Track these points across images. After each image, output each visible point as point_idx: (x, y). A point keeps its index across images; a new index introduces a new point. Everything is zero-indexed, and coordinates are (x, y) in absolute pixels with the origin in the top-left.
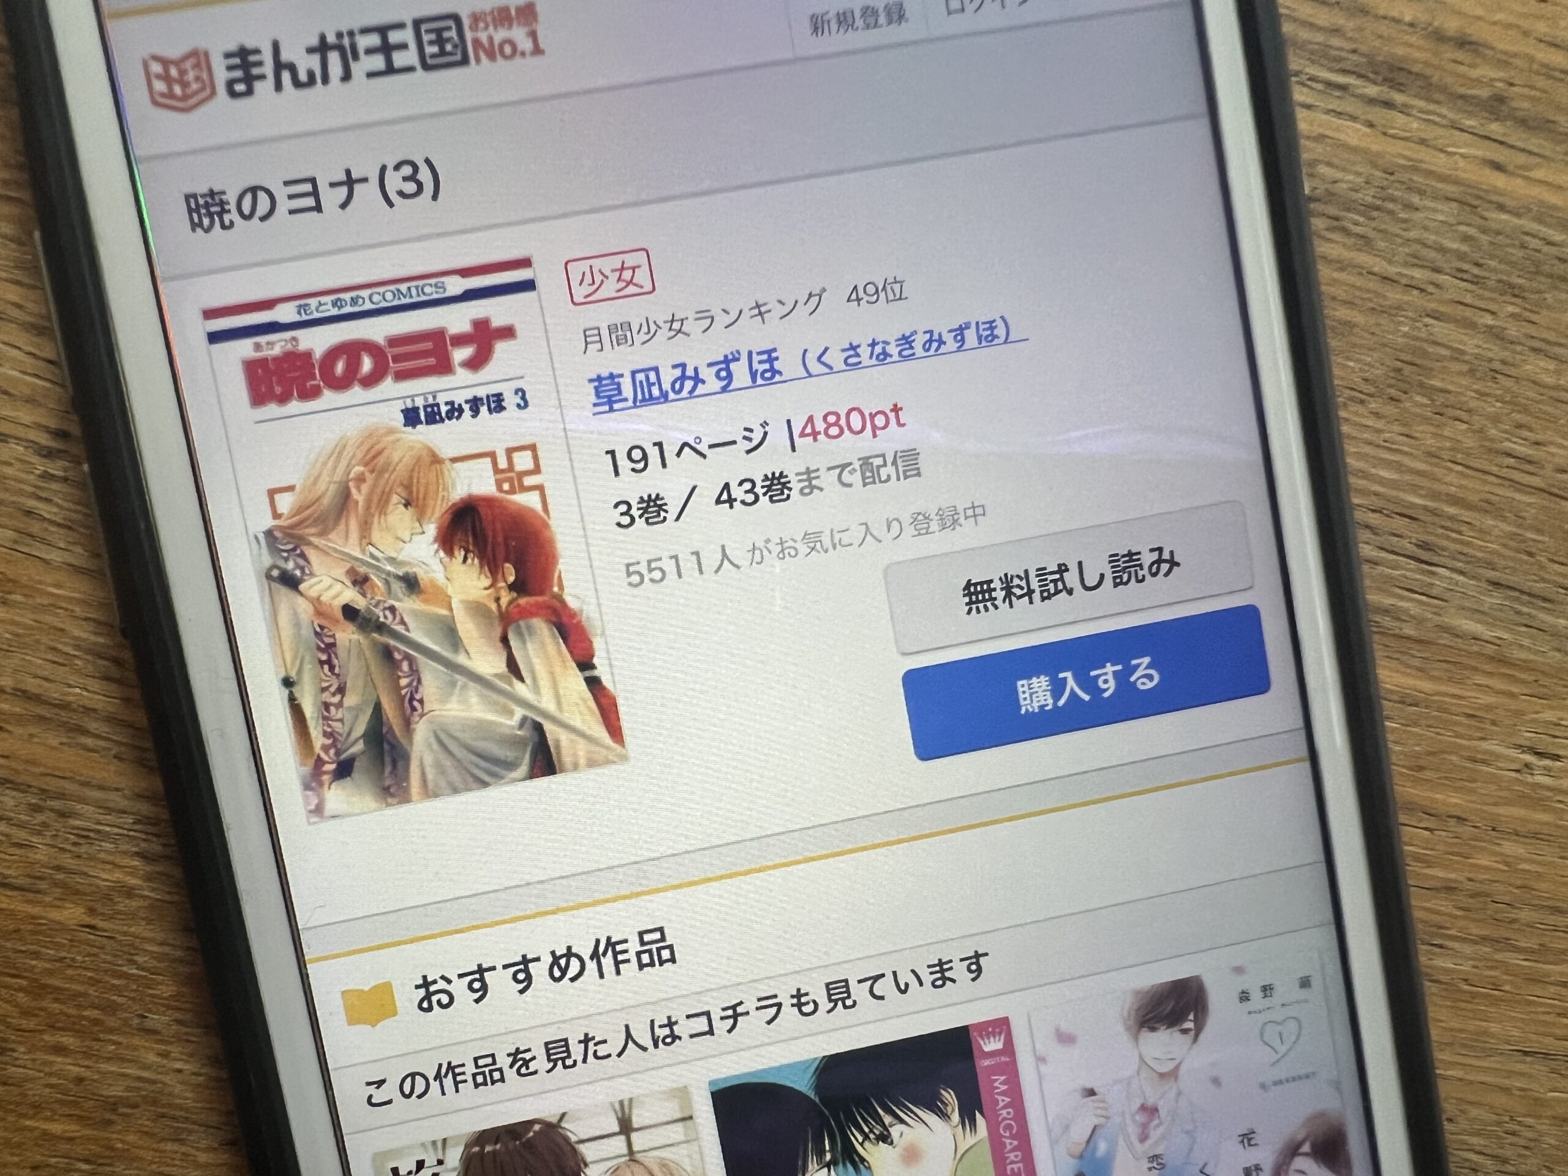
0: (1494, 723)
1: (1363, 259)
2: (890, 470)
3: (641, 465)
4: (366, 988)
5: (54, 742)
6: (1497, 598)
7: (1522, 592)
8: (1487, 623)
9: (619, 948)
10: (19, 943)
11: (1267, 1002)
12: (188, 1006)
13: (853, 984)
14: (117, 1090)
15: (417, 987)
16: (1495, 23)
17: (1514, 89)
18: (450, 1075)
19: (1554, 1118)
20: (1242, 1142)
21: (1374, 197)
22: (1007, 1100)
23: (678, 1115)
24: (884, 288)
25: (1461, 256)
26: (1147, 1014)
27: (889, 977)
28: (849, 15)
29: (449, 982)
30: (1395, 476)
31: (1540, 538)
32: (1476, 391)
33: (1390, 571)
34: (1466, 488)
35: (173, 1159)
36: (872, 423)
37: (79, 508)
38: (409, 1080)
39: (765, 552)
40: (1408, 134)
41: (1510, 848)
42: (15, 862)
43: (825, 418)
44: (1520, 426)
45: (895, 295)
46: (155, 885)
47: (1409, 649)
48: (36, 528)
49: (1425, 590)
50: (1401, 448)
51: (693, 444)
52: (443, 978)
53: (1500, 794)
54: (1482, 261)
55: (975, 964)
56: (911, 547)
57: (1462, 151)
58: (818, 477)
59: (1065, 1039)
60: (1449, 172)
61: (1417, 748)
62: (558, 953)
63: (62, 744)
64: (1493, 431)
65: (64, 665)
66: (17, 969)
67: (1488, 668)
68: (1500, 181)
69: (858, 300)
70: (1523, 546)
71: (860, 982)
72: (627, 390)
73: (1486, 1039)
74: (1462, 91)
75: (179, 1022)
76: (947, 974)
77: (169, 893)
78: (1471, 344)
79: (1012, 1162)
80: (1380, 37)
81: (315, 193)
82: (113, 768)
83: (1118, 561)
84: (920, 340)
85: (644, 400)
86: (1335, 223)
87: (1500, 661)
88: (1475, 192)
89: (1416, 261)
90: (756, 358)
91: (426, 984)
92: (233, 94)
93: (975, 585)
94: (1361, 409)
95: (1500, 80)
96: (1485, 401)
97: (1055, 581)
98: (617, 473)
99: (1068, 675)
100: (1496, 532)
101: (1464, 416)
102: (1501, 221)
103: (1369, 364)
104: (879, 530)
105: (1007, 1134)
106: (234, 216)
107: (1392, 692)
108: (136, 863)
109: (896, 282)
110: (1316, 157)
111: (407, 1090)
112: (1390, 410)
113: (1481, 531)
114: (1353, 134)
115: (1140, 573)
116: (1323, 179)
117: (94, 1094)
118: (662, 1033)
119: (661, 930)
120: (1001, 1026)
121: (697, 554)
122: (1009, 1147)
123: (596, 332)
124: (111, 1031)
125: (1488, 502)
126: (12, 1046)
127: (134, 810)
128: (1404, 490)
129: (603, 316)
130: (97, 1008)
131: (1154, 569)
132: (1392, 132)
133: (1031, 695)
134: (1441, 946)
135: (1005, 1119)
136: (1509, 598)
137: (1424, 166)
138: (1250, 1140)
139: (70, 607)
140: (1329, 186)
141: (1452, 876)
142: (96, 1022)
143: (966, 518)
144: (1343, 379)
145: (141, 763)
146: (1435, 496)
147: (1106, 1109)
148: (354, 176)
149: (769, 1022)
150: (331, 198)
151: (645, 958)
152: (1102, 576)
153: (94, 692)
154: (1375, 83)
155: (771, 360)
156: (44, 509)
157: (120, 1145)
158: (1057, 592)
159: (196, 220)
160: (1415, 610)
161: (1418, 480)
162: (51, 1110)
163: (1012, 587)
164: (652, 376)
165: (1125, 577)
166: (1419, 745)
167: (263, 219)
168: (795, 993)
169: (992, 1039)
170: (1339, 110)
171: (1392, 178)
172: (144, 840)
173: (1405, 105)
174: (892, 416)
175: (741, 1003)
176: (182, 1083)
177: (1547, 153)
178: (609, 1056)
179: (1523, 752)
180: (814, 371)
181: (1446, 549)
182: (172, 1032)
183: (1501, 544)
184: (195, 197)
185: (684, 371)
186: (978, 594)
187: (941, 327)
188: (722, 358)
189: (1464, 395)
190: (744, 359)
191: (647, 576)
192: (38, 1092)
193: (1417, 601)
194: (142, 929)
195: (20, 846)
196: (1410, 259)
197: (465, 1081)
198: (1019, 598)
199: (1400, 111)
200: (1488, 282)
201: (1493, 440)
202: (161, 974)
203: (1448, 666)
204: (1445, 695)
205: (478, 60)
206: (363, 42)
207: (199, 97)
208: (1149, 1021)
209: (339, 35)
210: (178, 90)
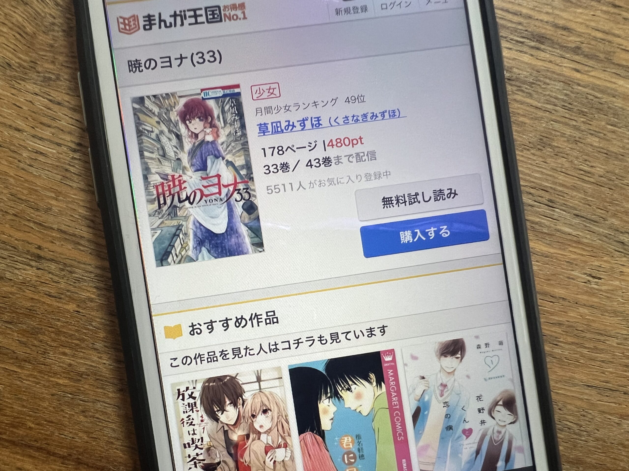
0: (576, 265)
1: (528, 100)
4: (172, 326)
5: (70, 247)
6: (577, 220)
7: (587, 219)
8: (574, 229)
9: (259, 317)
10: (53, 316)
11: (488, 349)
12: (110, 341)
13: (340, 335)
14: (83, 369)
15: (190, 327)
16: (577, 22)
17: (584, 45)
18: (199, 358)
19: (599, 411)
20: (477, 399)
21: (533, 80)
22: (393, 378)
23: (277, 377)
24: (358, 98)
25: (564, 101)
26: (444, 351)
27: (352, 333)
28: (349, 10)
29: (201, 325)
30: (541, 176)
31: (593, 200)
32: (569, 147)
33: (538, 209)
34: (565, 181)
37: (84, 169)
38: (185, 359)
39: (314, 184)
40: (545, 59)
41: (582, 310)
42: (54, 288)
43: (336, 140)
44: (586, 160)
45: (361, 100)
46: (100, 298)
48: (68, 175)
49: (551, 216)
50: (542, 166)
51: (291, 147)
52: (198, 324)
53: (579, 290)
54: (572, 103)
55: (383, 329)
56: (365, 185)
57: (565, 65)
59: (414, 358)
60: (560, 72)
61: (548, 273)
62: (238, 318)
63: (73, 248)
64: (576, 162)
65: (75, 222)
66: (52, 325)
67: (574, 245)
68: (578, 75)
69: (349, 102)
70: (587, 202)
71: (342, 333)
72: (270, 129)
73: (574, 380)
74: (565, 45)
75: (105, 346)
76: (373, 333)
77: (105, 301)
78: (568, 131)
79: (394, 401)
80: (535, 26)
81: (170, 61)
82: (89, 257)
83: (436, 192)
84: (369, 115)
85: (275, 132)
86: (519, 88)
88: (570, 79)
89: (548, 102)
90: (313, 120)
91: (193, 326)
92: (145, 29)
93: (386, 198)
94: (528, 152)
95: (578, 42)
96: (573, 151)
97: (414, 198)
98: (265, 156)
100: (577, 197)
101: (566, 156)
102: (578, 90)
103: (531, 137)
104: (353, 178)
105: (393, 391)
106: (143, 68)
107: (539, 252)
108: (94, 290)
109: (362, 96)
110: (512, 66)
111: (184, 362)
112: (538, 153)
113: (572, 196)
114: (526, 58)
115: (444, 197)
116: (515, 73)
117: (75, 370)
118: (272, 347)
119: (274, 312)
120: (391, 352)
121: (291, 184)
122: (393, 396)
123: (260, 109)
124: (82, 348)
125: (575, 187)
126: (48, 352)
127: (95, 272)
128: (544, 181)
129: (263, 104)
130: (78, 340)
131: (449, 196)
132: (540, 58)
133: (405, 237)
134: (556, 345)
135: (392, 385)
136: (581, 220)
137: (551, 70)
138: (480, 399)
139: (79, 202)
140: (517, 76)
141: (561, 319)
142: (77, 345)
143: (384, 175)
144: (521, 141)
145: (99, 256)
146: (555, 183)
147: (428, 384)
148: (183, 56)
149: (310, 346)
150: (175, 63)
151: (268, 321)
152: (430, 197)
154: (534, 41)
155: (319, 121)
156: (72, 169)
157: (82, 389)
158: (415, 202)
159: (131, 69)
160: (547, 223)
161: (549, 178)
162: (60, 375)
163: (399, 200)
164: (279, 125)
165: (439, 198)
166: (548, 271)
167: (153, 69)
168: (319, 336)
169: (388, 356)
170: (521, 50)
171: (539, 73)
172: (98, 282)
173: (545, 49)
174: (359, 140)
175: (300, 339)
176: (105, 368)
177: (596, 67)
178: (254, 354)
179: (587, 276)
180: (333, 124)
181: (558, 202)
182: (103, 350)
183: (579, 201)
184: (131, 61)
185: (289, 123)
186: (387, 202)
187: (377, 111)
188: (302, 119)
189: (565, 149)
190: (310, 119)
191: (274, 191)
192: (56, 368)
193: (548, 220)
194: (95, 313)
195: (56, 282)
196: (545, 101)
197: (204, 360)
198: (401, 203)
199: (543, 51)
200: (574, 110)
201: (576, 165)
202: (100, 329)
203: (559, 244)
204: (559, 254)
205: (225, 21)
206: (188, 14)
207: (135, 30)
208: (444, 353)
209: (181, 12)
210: (127, 27)
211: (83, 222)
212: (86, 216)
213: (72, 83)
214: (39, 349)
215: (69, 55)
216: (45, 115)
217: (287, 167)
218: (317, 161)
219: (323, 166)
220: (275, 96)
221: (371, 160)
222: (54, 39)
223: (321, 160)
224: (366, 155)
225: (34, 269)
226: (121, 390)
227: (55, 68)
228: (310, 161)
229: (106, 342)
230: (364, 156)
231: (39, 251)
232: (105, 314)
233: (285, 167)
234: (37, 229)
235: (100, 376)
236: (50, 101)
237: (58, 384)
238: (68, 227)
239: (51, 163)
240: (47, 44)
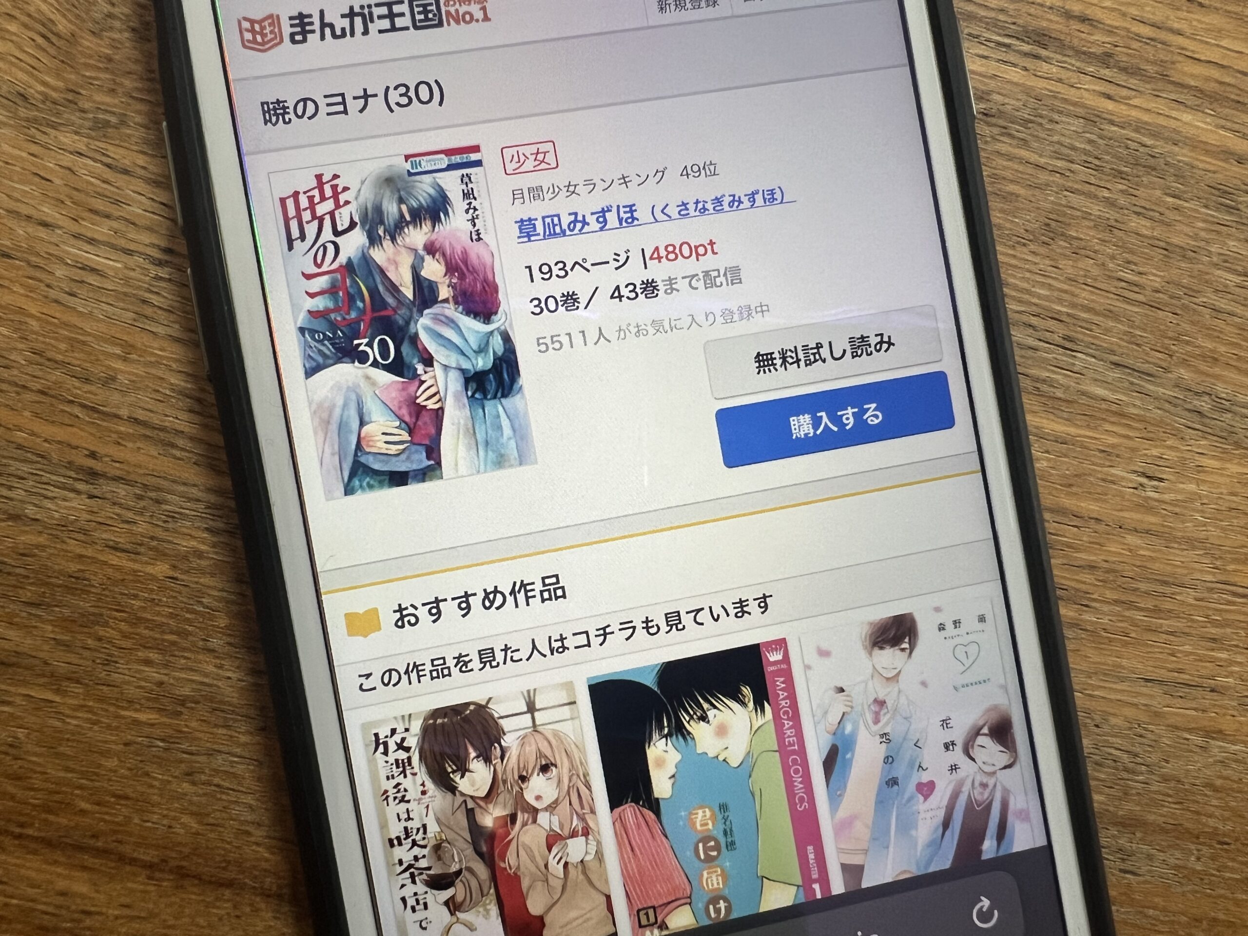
0: (1118, 456)
1: (1023, 153)
3: (549, 275)
4: (361, 612)
6: (1116, 373)
7: (1134, 370)
8: (1113, 390)
9: (528, 588)
11: (957, 632)
12: (238, 633)
13: (683, 614)
15: (395, 611)
17: (1120, 49)
18: (415, 671)
20: (943, 725)
21: (1030, 115)
22: (786, 694)
23: (566, 702)
24: (704, 167)
25: (1086, 153)
26: (878, 638)
27: (707, 611)
29: (416, 608)
33: (1043, 354)
36: (696, 252)
37: (177, 299)
39: (627, 332)
41: (1131, 540)
42: (124, 533)
43: (666, 247)
44: (1129, 262)
45: (711, 172)
46: (218, 551)
47: (1060, 405)
48: (148, 311)
49: (1069, 367)
50: (1051, 274)
51: (581, 262)
52: (412, 606)
53: (1123, 503)
54: (1100, 156)
55: (763, 602)
56: (722, 331)
57: (1085, 87)
59: (824, 653)
60: (1077, 100)
61: (1067, 472)
62: (488, 591)
63: (159, 454)
65: (163, 402)
67: (1114, 419)
68: (1110, 106)
69: (688, 174)
70: (1134, 339)
71: (687, 613)
72: (540, 229)
74: (1085, 49)
75: (231, 644)
76: (745, 609)
77: (227, 556)
78: (1096, 209)
79: (789, 736)
80: (1031, 15)
82: (192, 471)
83: (855, 341)
84: (727, 200)
85: (550, 234)
86: (1004, 131)
88: (1096, 112)
89: (1058, 156)
90: (622, 210)
91: (400, 610)
92: (294, 42)
93: (762, 355)
94: (1024, 249)
95: (1109, 43)
96: (1106, 246)
97: (814, 354)
98: (532, 281)
99: (823, 414)
100: (1115, 330)
102: (1113, 132)
103: (1028, 221)
104: (701, 319)
105: (786, 717)
108: (205, 535)
109: (711, 164)
110: (991, 89)
111: (386, 681)
112: (1042, 250)
113: (1105, 329)
115: (869, 350)
116: (996, 103)
118: (556, 645)
119: (557, 576)
120: (781, 644)
121: (583, 332)
122: (787, 726)
124: (184, 650)
125: (1109, 311)
128: (1053, 302)
129: (524, 182)
131: (878, 347)
132: (1039, 74)
133: (799, 427)
135: (784, 707)
136: (1125, 373)
137: (1061, 96)
138: (947, 724)
139: (169, 363)
140: (1001, 108)
143: (757, 313)
145: (212, 468)
146: (1074, 305)
147: (851, 701)
149: (628, 638)
151: (546, 595)
152: (845, 351)
153: (183, 420)
154: (1028, 43)
155: (632, 211)
156: (154, 299)
157: (186, 729)
158: (816, 361)
159: (268, 118)
160: (1062, 380)
161: (1063, 296)
162: (140, 704)
163: (787, 357)
164: (556, 220)
165: (859, 352)
167: (311, 118)
168: (645, 619)
169: (775, 653)
171: (1040, 103)
172: (212, 520)
173: (1047, 57)
174: (709, 247)
175: (609, 626)
176: (231, 686)
177: (1141, 89)
178: (521, 660)
179: (1138, 476)
180: (658, 219)
181: (1082, 341)
182: (225, 651)
183: (1119, 338)
184: (267, 103)
185: (576, 217)
186: (764, 361)
187: (741, 192)
188: (600, 210)
189: (1092, 242)
190: (615, 209)
191: (551, 346)
192: (132, 691)
193: (1064, 375)
194: (207, 580)
195: (128, 522)
196: (1054, 154)
197: (425, 675)
198: (791, 364)
199: (1045, 61)
200: (1105, 169)
202: (220, 612)
203: (1086, 418)
204: (1086, 437)
205: (449, 24)
206: (377, 11)
207: (272, 44)
208: (878, 642)
209: (362, 7)
210: (259, 39)
211: (180, 403)
212: (187, 392)
214: (97, 654)
215: (146, 77)
216: (101, 195)
217: (575, 300)
218: (631, 287)
219: (642, 297)
220: (547, 166)
221: (732, 284)
223: (638, 286)
224: (722, 273)
225: (83, 497)
226: (263, 729)
228: (618, 288)
229: (229, 635)
230: (719, 276)
231: (93, 461)
232: (228, 581)
233: (570, 300)
236: (108, 165)
237: (136, 722)
238: (149, 413)
239: (114, 288)
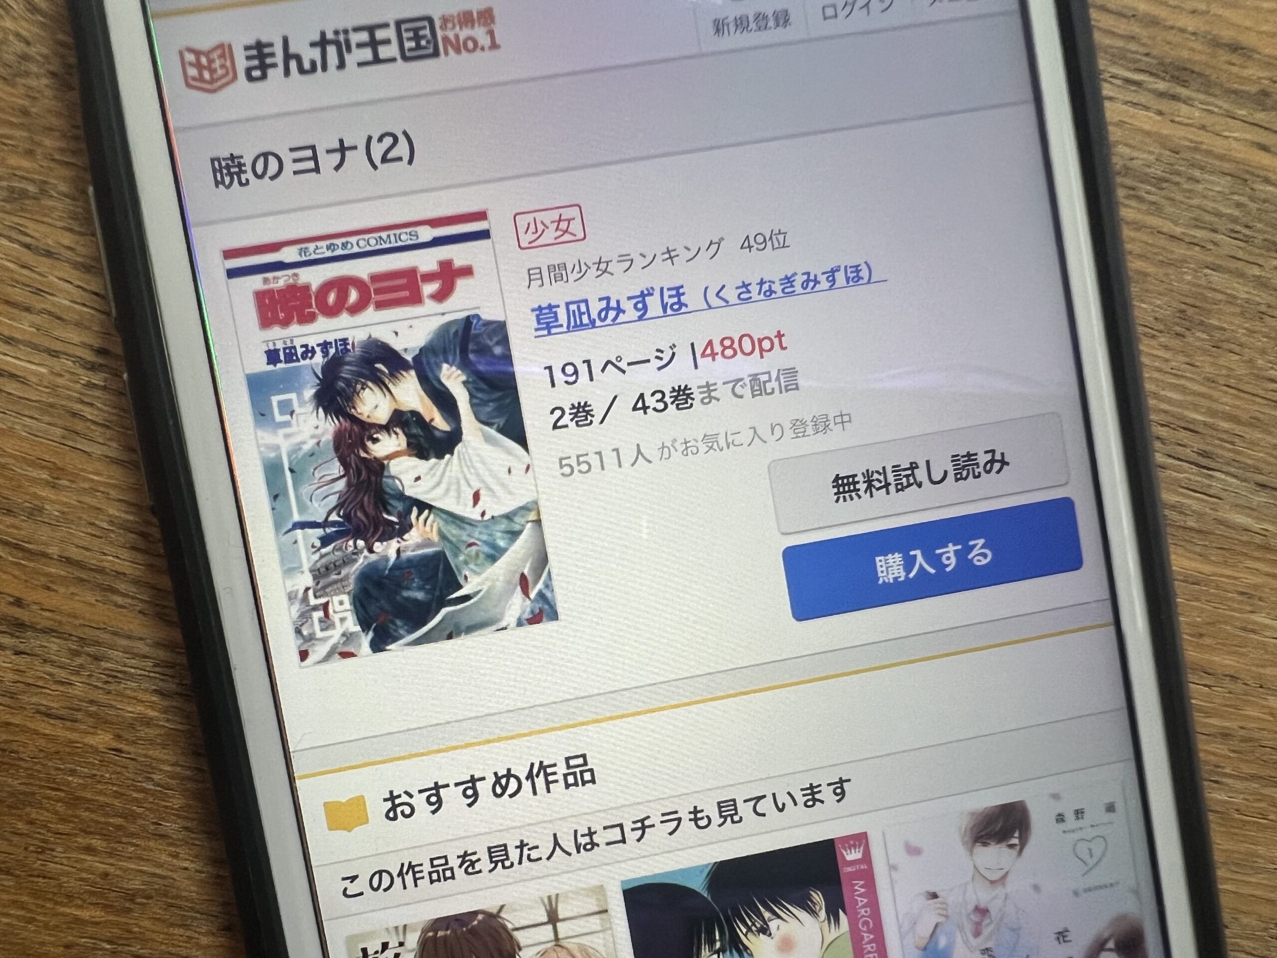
0: (1260, 599)
1: (1153, 221)
2: (774, 384)
4: (344, 801)
5: (91, 600)
6: (1265, 497)
8: (1254, 518)
9: (549, 770)
10: (58, 762)
11: (1080, 823)
12: (195, 816)
13: (740, 803)
14: (136, 884)
15: (385, 800)
16: (1261, 33)
18: (411, 872)
20: (1058, 939)
21: (1163, 171)
22: (865, 900)
23: (596, 909)
24: (771, 238)
25: (1235, 220)
26: (981, 831)
27: (770, 798)
28: (744, 19)
29: (411, 796)
30: (1180, 397)
32: (1245, 329)
33: (1176, 474)
34: (1238, 407)
35: (180, 941)
37: (114, 411)
38: (377, 876)
39: (672, 449)
40: (1191, 121)
42: (58, 696)
43: (722, 341)
45: (779, 244)
46: (170, 717)
47: (1193, 537)
48: (79, 426)
49: (1204, 490)
50: (1184, 374)
51: (614, 361)
52: (406, 793)
53: (1267, 657)
54: (1251, 224)
55: (840, 788)
56: (791, 447)
57: (1236, 135)
58: (715, 390)
59: (913, 851)
60: (1224, 152)
61: (1199, 619)
63: (97, 600)
64: (1260, 362)
65: (100, 537)
66: (56, 783)
67: (1256, 554)
68: (1265, 159)
69: (750, 247)
71: (745, 801)
72: (563, 318)
73: (1255, 859)
74: (1236, 86)
75: (186, 828)
76: (817, 796)
77: (181, 723)
78: (1242, 290)
79: (869, 952)
80: (1169, 43)
81: (315, 158)
82: (137, 621)
83: (959, 460)
84: (799, 279)
85: (576, 326)
86: (1132, 192)
87: (1268, 548)
88: (1247, 168)
89: (1198, 223)
90: (666, 294)
91: (392, 798)
92: (250, 78)
93: (843, 478)
94: (1153, 343)
95: (1264, 78)
96: (1254, 338)
97: (907, 476)
98: (553, 385)
100: (1263, 444)
101: (1237, 349)
102: (1266, 193)
103: (1158, 306)
104: (763, 431)
105: (865, 929)
106: (250, 175)
107: (1181, 574)
108: (154, 699)
109: (780, 233)
110: (1119, 139)
111: (375, 885)
112: (1175, 343)
113: (1251, 442)
114: (1146, 120)
115: (977, 471)
116: (1122, 157)
117: (117, 887)
118: (583, 841)
119: (584, 756)
120: (861, 839)
121: (617, 450)
122: (866, 940)
123: (538, 271)
124: (132, 835)
125: (1255, 418)
126: (51, 846)
127: (154, 656)
128: (1187, 408)
129: (543, 258)
130: (120, 817)
131: (988, 467)
132: (1177, 119)
133: (887, 568)
134: (1216, 782)
135: (863, 916)
136: (1272, 496)
137: (1204, 147)
138: (1064, 937)
139: (106, 490)
140: (1129, 164)
141: (1227, 724)
142: (119, 828)
143: (835, 424)
144: (1141, 319)
145: (161, 617)
146: (1212, 413)
147: (946, 909)
148: (346, 144)
149: (671, 834)
150: (328, 161)
151: (571, 779)
152: (946, 472)
153: (124, 560)
154: (1164, 79)
155: (679, 295)
156: (87, 412)
157: (136, 929)
158: (909, 485)
159: (219, 178)
160: (1196, 505)
161: (1200, 401)
162: (82, 899)
163: (873, 480)
164: (583, 308)
165: (965, 473)
166: (1199, 617)
167: (273, 178)
168: (692, 810)
169: (853, 851)
170: (1135, 101)
171: (1177, 156)
172: (161, 680)
173: (1188, 98)
174: (776, 341)
175: (648, 817)
176: (187, 879)
178: (540, 859)
180: (713, 304)
181: (1222, 457)
182: (181, 837)
183: (1267, 453)
184: (218, 160)
185: (608, 303)
186: (844, 486)
187: (816, 270)
188: (639, 294)
189: (1237, 333)
190: (657, 294)
191: (576, 468)
192: (72, 884)
193: (1198, 499)
194: (158, 752)
195: (62, 683)
196: (1193, 222)
197: (423, 878)
198: (878, 489)
199: (1185, 102)
200: (1256, 241)
201: (1261, 369)
202: (172, 790)
203: (1223, 552)
204: (1222, 576)
205: (446, 53)
206: (355, 38)
207: (223, 81)
208: (981, 837)
209: (336, 33)
210: (207, 75)
211: (121, 539)
212: (129, 525)
213: (78, 203)
214: (29, 841)
215: (69, 134)
216: (17, 282)
220: (571, 238)
222: (29, 96)
225: (8, 652)
226: (227, 929)
227: (36, 166)
229: (185, 818)
231: (18, 610)
232: (183, 754)
234: (11, 559)
235: (177, 897)
236: (28, 246)
237: (77, 920)
238: (84, 551)
239: (38, 398)
240: (13, 109)
